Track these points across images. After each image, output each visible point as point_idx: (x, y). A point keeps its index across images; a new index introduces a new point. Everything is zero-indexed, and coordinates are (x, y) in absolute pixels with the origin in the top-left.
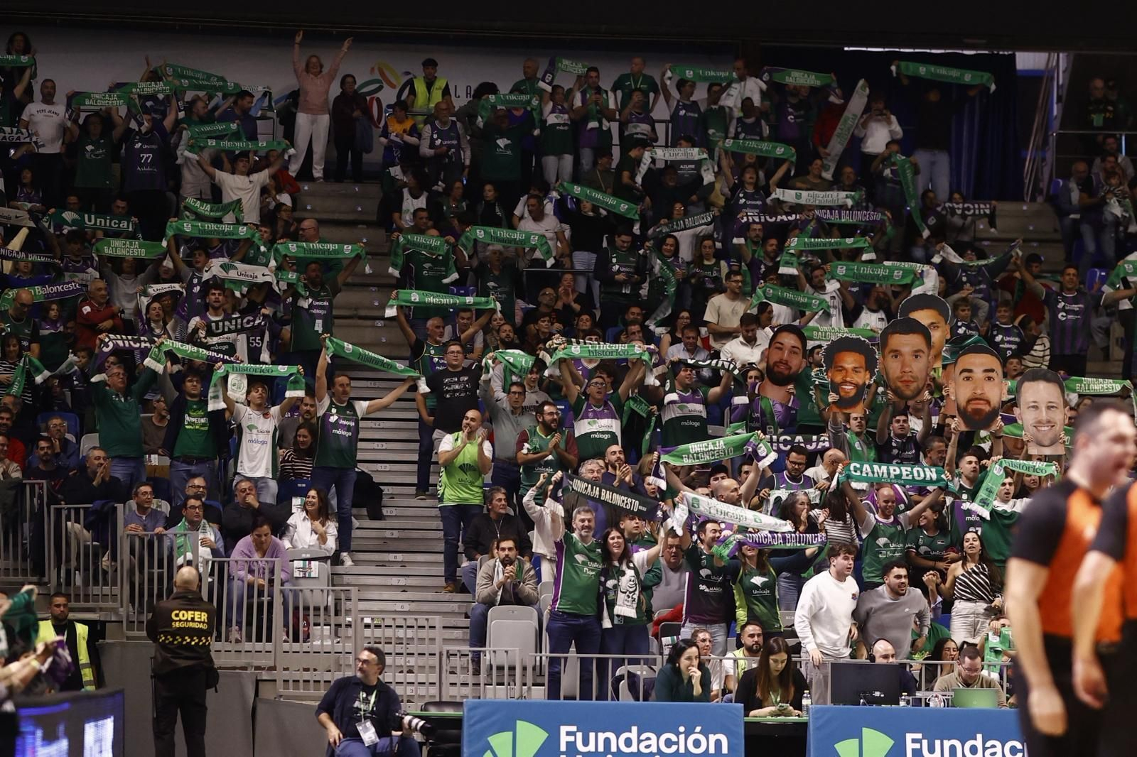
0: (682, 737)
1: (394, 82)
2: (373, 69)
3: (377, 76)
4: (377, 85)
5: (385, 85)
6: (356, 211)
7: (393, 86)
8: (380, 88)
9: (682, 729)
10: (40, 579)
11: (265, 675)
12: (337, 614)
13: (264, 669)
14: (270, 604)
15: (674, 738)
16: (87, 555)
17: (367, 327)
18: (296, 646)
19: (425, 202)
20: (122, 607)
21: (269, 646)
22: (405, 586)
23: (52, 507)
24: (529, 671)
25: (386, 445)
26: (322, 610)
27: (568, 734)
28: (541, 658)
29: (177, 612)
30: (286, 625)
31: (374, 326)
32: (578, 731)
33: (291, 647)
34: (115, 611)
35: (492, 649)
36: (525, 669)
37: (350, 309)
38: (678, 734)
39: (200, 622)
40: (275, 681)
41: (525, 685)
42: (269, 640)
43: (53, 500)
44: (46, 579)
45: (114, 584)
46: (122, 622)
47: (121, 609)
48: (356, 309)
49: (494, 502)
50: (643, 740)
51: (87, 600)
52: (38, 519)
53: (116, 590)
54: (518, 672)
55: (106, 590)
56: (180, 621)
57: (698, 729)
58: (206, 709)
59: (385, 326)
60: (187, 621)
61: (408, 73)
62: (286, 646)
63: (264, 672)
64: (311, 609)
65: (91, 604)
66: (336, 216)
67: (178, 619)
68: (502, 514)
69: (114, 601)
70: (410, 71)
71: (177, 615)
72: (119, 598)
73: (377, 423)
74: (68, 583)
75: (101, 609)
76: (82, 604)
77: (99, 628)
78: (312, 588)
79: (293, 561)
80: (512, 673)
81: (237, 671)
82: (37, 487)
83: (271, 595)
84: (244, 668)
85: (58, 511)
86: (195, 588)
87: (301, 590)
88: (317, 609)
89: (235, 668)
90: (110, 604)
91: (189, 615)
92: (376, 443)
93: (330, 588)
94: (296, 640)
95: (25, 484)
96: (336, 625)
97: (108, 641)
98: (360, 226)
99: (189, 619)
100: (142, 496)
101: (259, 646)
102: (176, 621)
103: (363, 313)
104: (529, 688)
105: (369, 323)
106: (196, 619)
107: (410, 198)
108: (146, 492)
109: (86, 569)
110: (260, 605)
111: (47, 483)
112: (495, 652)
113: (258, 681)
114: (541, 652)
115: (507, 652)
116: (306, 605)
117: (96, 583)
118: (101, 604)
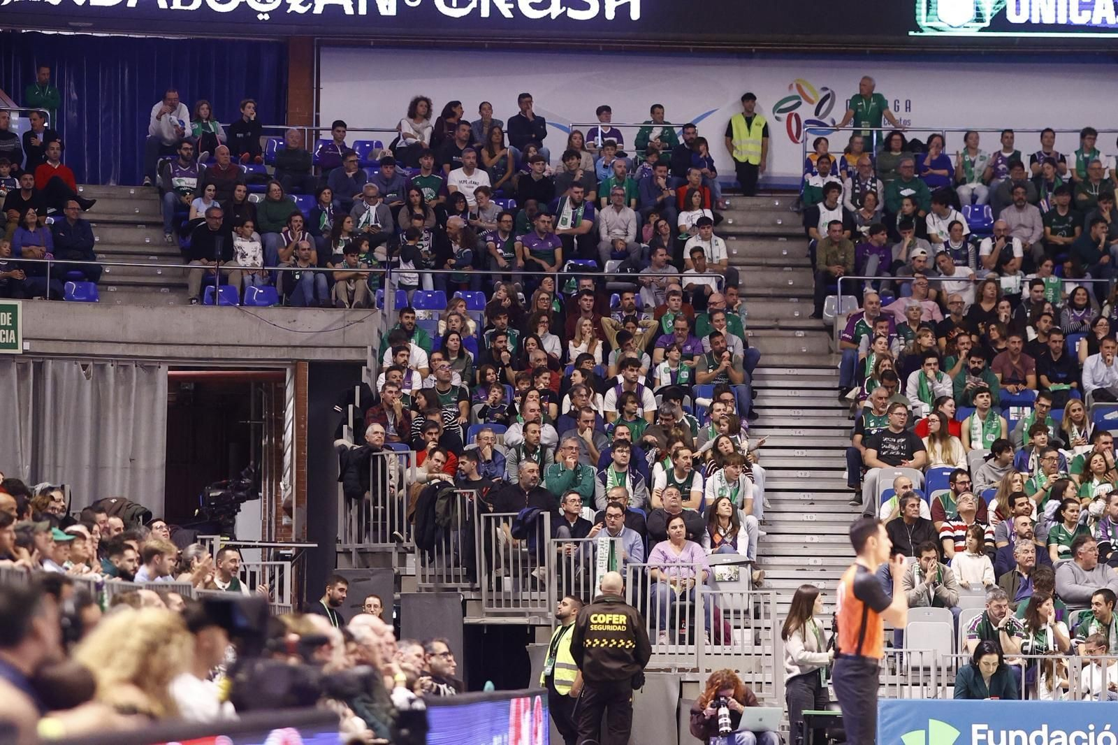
0: (1092, 735)
1: (813, 99)
2: (791, 87)
3: (795, 92)
4: (796, 101)
5: (803, 101)
6: (775, 224)
7: (811, 102)
8: (799, 104)
9: (1091, 727)
10: (472, 585)
11: (688, 677)
12: (757, 616)
13: (688, 670)
14: (692, 608)
15: (1084, 736)
16: (516, 562)
17: (789, 337)
18: (718, 649)
19: (841, 215)
20: (550, 611)
21: (692, 649)
22: (824, 589)
23: (482, 515)
24: (944, 672)
25: (805, 452)
26: (742, 613)
27: (980, 732)
28: (957, 658)
29: (596, 615)
30: (708, 628)
31: (795, 337)
32: (989, 729)
33: (712, 649)
34: (543, 615)
35: (909, 650)
36: (939, 669)
37: (771, 320)
38: (1088, 732)
39: (617, 625)
40: (698, 682)
41: (939, 685)
42: (691, 642)
43: (483, 509)
44: (477, 585)
45: (543, 589)
46: (550, 626)
47: (550, 614)
48: (777, 320)
49: (907, 507)
50: (1053, 738)
51: (517, 605)
52: (469, 528)
53: (545, 595)
54: (933, 672)
55: (535, 595)
56: (598, 624)
57: (1108, 727)
58: (632, 710)
59: (805, 336)
60: (605, 624)
61: (825, 89)
62: (708, 649)
63: (687, 674)
64: (732, 612)
65: (521, 609)
66: (756, 230)
67: (596, 622)
68: (915, 518)
69: (543, 606)
70: (828, 87)
71: (595, 619)
72: (547, 602)
73: (798, 430)
74: (499, 588)
75: (530, 614)
76: (512, 609)
77: (528, 632)
78: (732, 591)
79: (714, 566)
80: (927, 673)
81: (662, 673)
82: (467, 496)
83: (692, 600)
84: (668, 670)
85: (488, 520)
86: (619, 592)
87: (721, 594)
88: (737, 612)
89: (659, 670)
90: (539, 609)
91: (607, 618)
92: (796, 451)
93: (751, 591)
94: (717, 643)
95: (456, 493)
96: (755, 628)
97: (537, 644)
98: (780, 239)
99: (607, 622)
100: (570, 503)
101: (682, 649)
102: (594, 624)
103: (783, 323)
104: (944, 689)
105: (790, 333)
106: (614, 622)
107: (826, 210)
108: (575, 500)
109: (516, 576)
110: (683, 609)
111: (477, 492)
112: (910, 653)
113: (681, 683)
114: (957, 652)
115: (921, 653)
116: (726, 608)
117: (525, 589)
118: (530, 609)
